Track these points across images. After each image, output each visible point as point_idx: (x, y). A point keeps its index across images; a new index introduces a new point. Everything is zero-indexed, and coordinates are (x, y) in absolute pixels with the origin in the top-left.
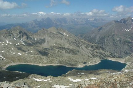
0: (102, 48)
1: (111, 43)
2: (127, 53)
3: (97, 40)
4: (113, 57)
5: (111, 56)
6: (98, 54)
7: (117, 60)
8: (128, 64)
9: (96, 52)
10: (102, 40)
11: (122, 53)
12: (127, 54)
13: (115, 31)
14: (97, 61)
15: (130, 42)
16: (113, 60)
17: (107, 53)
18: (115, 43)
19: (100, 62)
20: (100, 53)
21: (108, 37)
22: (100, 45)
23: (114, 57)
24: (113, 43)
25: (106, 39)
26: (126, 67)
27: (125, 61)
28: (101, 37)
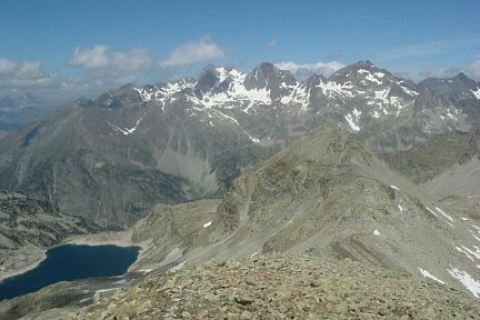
0: (47, 207)
1: (76, 184)
2: (135, 210)
3: (20, 179)
4: (90, 230)
5: (80, 229)
6: (33, 231)
7: (105, 239)
8: (144, 245)
9: (23, 223)
10: (40, 177)
11: (120, 213)
12: (136, 212)
13: (85, 138)
14: (32, 257)
15: (139, 172)
16: (91, 244)
17: (66, 222)
18: (89, 181)
19: (45, 257)
20: (42, 226)
21: (64, 161)
22: (37, 196)
23: (93, 229)
24: (85, 182)
25: (55, 168)
26: (139, 258)
27: (134, 239)
28: (35, 164)
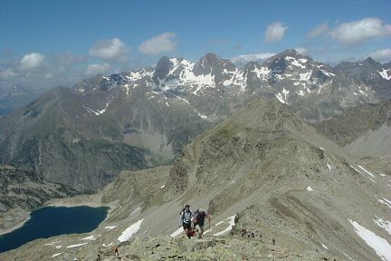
0: (33, 176)
1: (57, 156)
2: (106, 176)
3: (12, 153)
4: (69, 194)
5: (61, 194)
6: (22, 196)
7: (80, 201)
8: (112, 206)
9: (13, 190)
10: (28, 151)
11: (94, 179)
12: (107, 178)
13: (64, 119)
14: (19, 218)
15: (109, 146)
16: (68, 206)
17: (49, 188)
18: (67, 153)
19: (29, 218)
20: (29, 192)
21: (47, 138)
22: (26, 168)
23: (72, 193)
24: (64, 154)
25: (40, 143)
26: (108, 216)
27: (104, 200)
28: (24, 141)
